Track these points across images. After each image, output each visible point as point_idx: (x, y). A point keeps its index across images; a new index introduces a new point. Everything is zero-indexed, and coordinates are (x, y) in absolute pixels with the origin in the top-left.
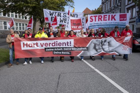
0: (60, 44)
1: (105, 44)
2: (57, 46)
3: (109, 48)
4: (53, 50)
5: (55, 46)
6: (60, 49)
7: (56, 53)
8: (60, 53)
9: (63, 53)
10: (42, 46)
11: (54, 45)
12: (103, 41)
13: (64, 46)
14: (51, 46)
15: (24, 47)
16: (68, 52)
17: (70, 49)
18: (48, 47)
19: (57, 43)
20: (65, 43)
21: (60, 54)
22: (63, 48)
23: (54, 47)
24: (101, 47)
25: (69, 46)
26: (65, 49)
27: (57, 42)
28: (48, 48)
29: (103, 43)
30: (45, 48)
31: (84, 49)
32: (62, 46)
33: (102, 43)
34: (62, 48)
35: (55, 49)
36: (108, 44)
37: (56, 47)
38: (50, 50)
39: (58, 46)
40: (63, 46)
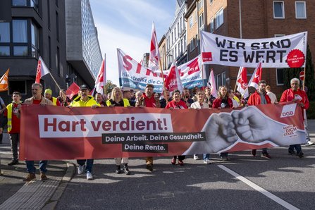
0: (140, 124)
1: (242, 122)
2: (133, 129)
3: (252, 131)
4: (122, 139)
5: (128, 128)
6: (140, 139)
7: (131, 147)
8: (141, 148)
9: (147, 147)
10: (96, 129)
11: (125, 126)
12: (236, 115)
13: (151, 131)
14: (118, 131)
15: (46, 129)
16: (160, 145)
17: (166, 138)
18: (111, 131)
19: (133, 122)
20: (153, 122)
21: (140, 151)
22: (148, 135)
23: (126, 132)
24: (234, 131)
25: (164, 131)
26: (153, 138)
27: (133, 118)
28: (111, 135)
29: (237, 121)
30: (104, 135)
31: (196, 137)
32: (145, 131)
33: (233, 121)
34: (145, 134)
35: (128, 138)
36: (248, 122)
37: (130, 131)
38: (116, 139)
39: (136, 131)
40: (148, 129)
